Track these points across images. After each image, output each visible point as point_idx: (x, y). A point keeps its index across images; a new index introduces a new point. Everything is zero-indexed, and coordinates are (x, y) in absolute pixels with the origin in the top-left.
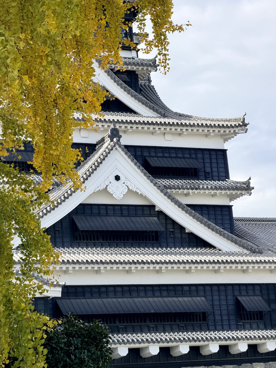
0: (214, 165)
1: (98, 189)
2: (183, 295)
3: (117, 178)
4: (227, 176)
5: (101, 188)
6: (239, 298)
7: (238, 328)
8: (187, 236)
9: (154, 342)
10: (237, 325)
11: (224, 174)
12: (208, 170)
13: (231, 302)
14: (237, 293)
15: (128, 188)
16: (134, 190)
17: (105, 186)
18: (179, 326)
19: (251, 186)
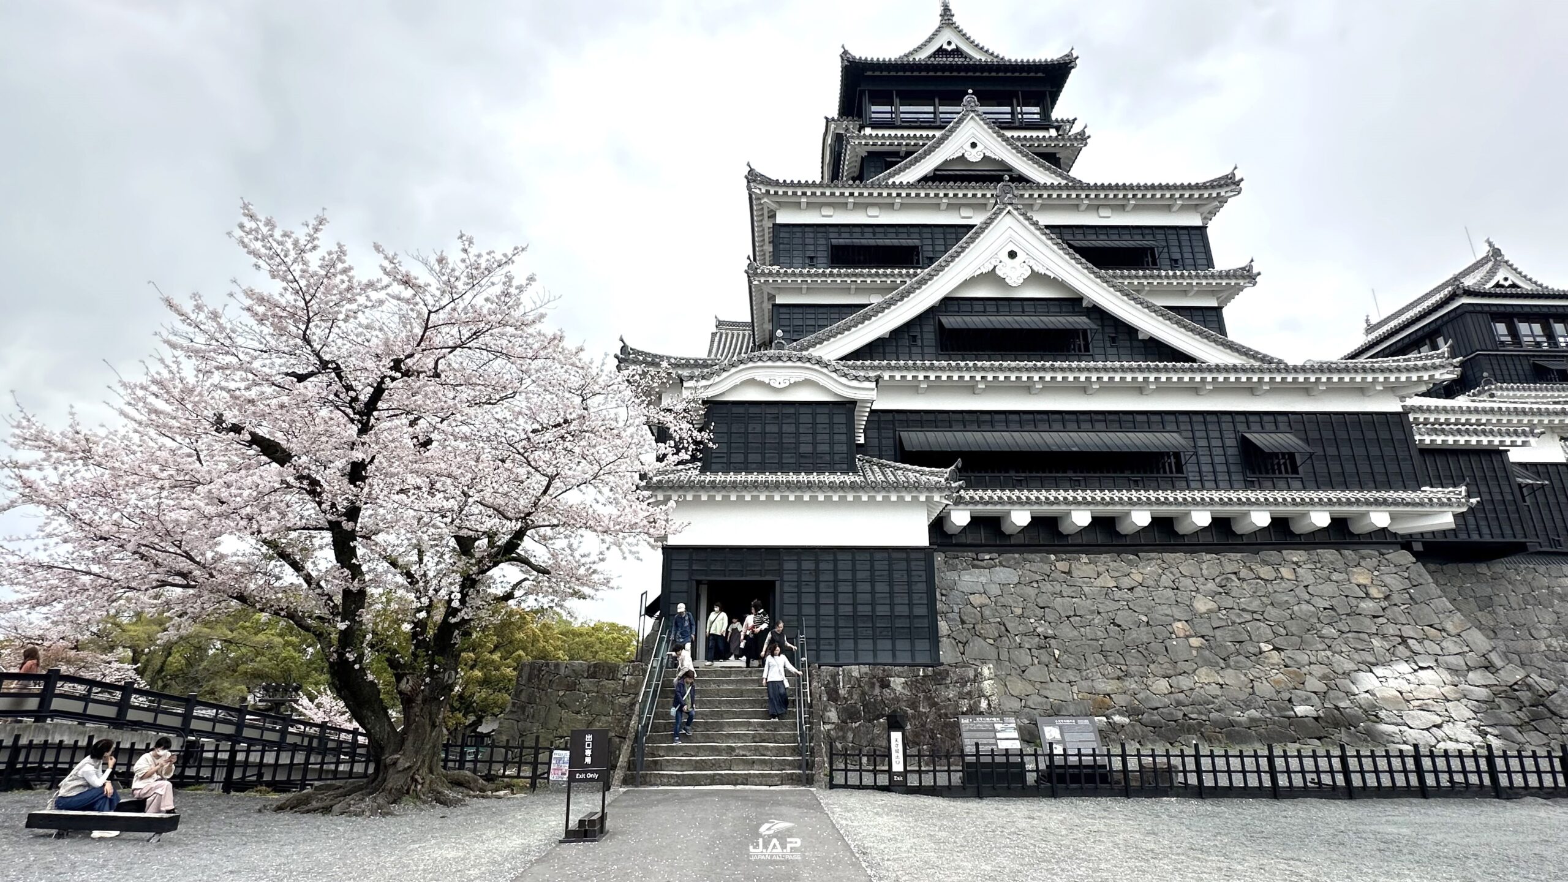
0: (1185, 249)
1: (979, 272)
2: (1135, 428)
3: (1012, 255)
4: (1210, 264)
5: (985, 270)
6: (1248, 435)
7: (1249, 485)
8: (1141, 344)
9: (1079, 503)
10: (1245, 481)
11: (1205, 262)
12: (1177, 256)
13: (1231, 442)
14: (1241, 428)
15: (1032, 270)
16: (1042, 271)
17: (991, 268)
18: (1129, 480)
19: (1255, 271)
